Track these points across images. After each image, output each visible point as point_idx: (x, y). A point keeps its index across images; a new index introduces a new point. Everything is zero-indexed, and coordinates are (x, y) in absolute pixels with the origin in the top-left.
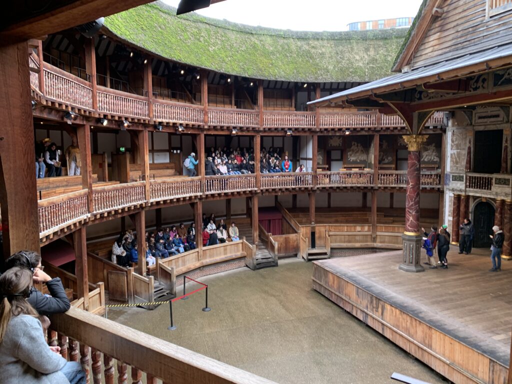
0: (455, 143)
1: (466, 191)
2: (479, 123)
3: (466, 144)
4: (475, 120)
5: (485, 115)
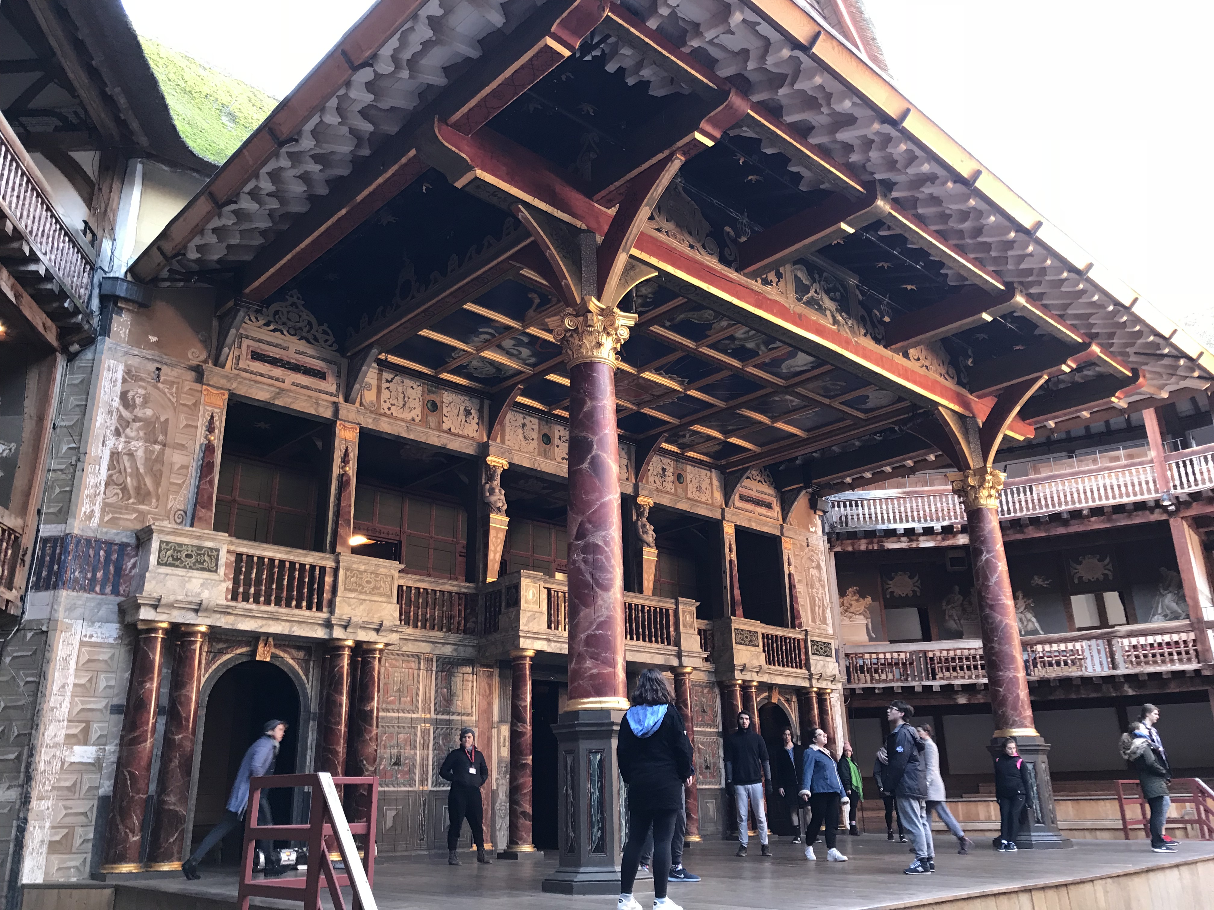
0: (139, 413)
2: (252, 373)
3: (193, 430)
4: (238, 358)
5: (278, 357)
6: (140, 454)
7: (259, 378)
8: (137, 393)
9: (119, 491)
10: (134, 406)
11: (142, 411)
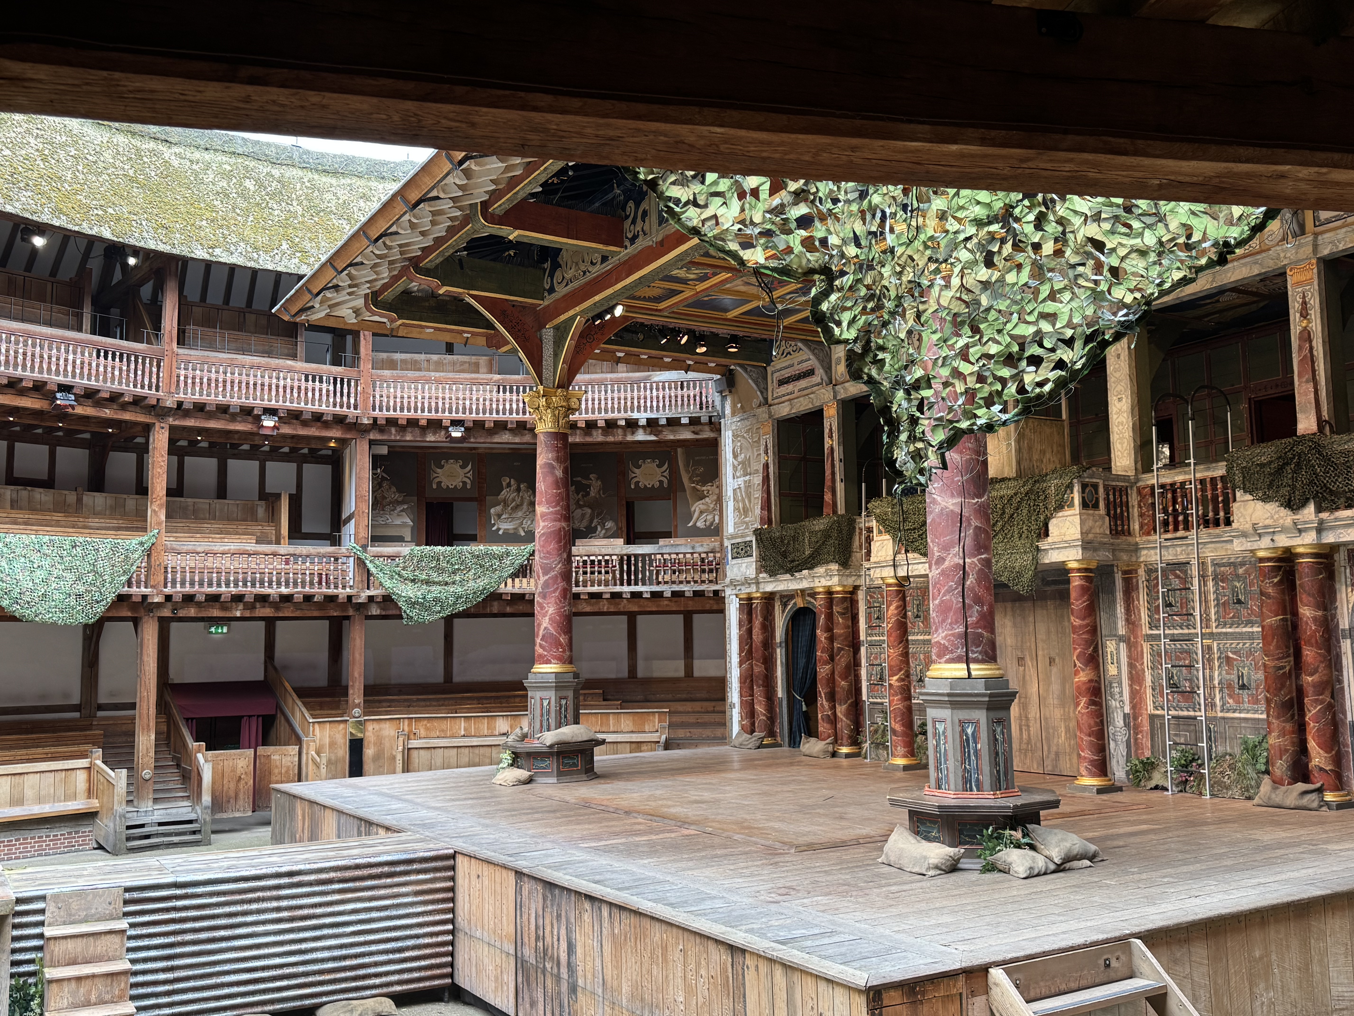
0: (740, 459)
1: (758, 583)
2: (779, 397)
3: (760, 456)
4: (773, 391)
5: (790, 375)
8: (738, 446)
9: (738, 513)
10: (738, 455)
11: (741, 457)
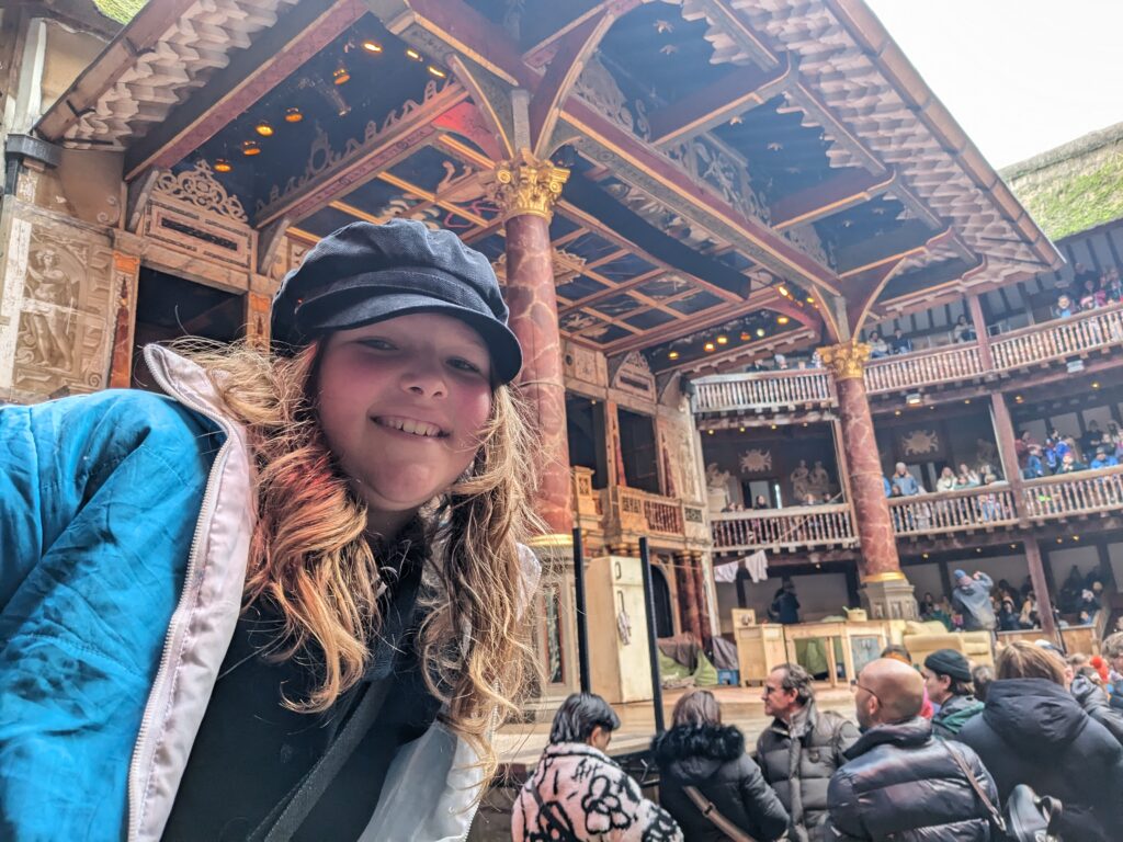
0: (48, 274)
2: (163, 240)
3: (105, 294)
4: (149, 224)
5: (189, 225)
6: (51, 316)
7: (170, 245)
8: (46, 254)
9: (31, 353)
10: (43, 267)
11: (51, 272)
